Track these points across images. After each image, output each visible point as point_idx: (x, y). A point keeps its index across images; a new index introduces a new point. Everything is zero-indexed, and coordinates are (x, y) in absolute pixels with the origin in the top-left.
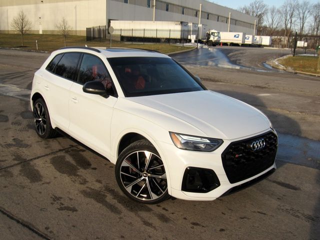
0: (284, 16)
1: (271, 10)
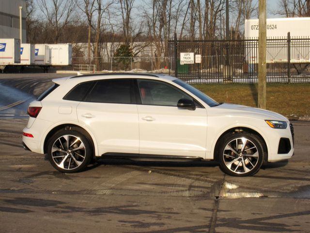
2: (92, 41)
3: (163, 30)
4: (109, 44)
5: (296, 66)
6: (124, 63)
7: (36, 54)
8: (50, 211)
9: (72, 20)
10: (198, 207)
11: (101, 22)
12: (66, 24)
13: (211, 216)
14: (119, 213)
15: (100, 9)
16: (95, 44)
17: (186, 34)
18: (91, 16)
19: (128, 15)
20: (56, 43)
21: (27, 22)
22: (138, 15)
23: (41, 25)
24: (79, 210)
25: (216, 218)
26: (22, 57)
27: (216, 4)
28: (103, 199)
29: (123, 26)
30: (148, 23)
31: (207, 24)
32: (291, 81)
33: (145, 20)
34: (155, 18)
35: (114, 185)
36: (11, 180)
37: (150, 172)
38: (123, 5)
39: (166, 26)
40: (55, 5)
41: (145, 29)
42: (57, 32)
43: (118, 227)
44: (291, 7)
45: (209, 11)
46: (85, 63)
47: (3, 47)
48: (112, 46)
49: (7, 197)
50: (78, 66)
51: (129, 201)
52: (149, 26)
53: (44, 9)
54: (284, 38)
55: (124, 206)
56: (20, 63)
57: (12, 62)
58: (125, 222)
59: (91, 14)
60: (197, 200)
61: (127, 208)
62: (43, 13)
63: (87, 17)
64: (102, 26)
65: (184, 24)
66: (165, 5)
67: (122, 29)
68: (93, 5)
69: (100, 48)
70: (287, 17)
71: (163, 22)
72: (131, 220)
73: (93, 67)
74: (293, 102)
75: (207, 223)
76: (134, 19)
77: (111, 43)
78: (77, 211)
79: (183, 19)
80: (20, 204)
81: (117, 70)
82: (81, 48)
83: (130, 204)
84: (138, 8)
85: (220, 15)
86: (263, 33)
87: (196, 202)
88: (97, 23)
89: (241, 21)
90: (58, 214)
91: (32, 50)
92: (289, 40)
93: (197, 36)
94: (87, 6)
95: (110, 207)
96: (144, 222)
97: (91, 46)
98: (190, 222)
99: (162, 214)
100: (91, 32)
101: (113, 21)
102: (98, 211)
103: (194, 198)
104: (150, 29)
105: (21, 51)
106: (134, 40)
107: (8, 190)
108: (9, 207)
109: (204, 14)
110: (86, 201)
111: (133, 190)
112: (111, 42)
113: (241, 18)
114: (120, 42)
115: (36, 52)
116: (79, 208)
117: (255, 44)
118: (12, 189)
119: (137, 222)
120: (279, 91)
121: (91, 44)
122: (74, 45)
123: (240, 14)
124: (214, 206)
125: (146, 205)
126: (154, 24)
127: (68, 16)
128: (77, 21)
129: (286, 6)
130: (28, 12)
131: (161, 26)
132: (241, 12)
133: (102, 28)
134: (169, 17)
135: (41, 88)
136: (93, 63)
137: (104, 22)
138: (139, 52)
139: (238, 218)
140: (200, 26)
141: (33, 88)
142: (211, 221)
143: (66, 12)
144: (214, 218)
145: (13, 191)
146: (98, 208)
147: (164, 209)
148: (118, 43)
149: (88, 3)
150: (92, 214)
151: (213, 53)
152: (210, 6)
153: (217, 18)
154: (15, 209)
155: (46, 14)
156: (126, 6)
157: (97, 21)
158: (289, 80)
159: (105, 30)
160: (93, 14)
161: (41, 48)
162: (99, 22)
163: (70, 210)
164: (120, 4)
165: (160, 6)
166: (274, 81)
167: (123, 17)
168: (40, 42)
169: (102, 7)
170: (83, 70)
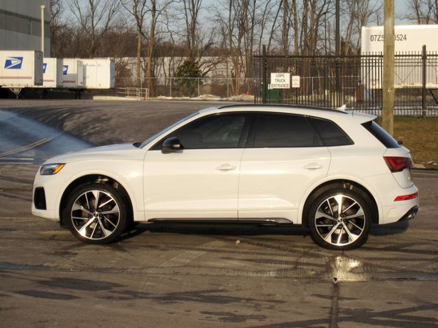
2: (143, 55)
3: (243, 40)
4: (167, 59)
5: (434, 92)
6: (188, 86)
7: (65, 73)
8: (104, 298)
9: (114, 25)
10: (311, 293)
11: (156, 28)
12: (106, 30)
13: (330, 306)
14: (200, 301)
15: (154, 10)
16: (146, 58)
17: (276, 46)
18: (142, 20)
19: (194, 19)
20: (92, 58)
21: (51, 27)
22: (208, 19)
23: (71, 31)
24: (144, 296)
25: (338, 309)
26: (45, 76)
27: (319, 4)
28: (175, 280)
29: (187, 34)
30: (223, 30)
31: (305, 31)
32: (427, 114)
33: (218, 25)
34: (231, 23)
35: (188, 261)
36: (44, 253)
37: (239, 242)
38: (187, 4)
39: (248, 35)
40: (92, 4)
41: (218, 39)
42: (93, 42)
43: (202, 321)
44: (424, 9)
45: (309, 14)
46: (132, 86)
47: (19, 62)
48: (170, 62)
49: (40, 277)
50: (124, 91)
51: (213, 284)
52: (223, 34)
53: (75, 9)
54: (417, 54)
55: (207, 291)
56: (42, 84)
57: (30, 83)
58: (210, 313)
59: (142, 17)
60: (309, 283)
61: (211, 294)
62: (73, 15)
63: (136, 22)
64: (157, 33)
65: (273, 31)
66: (246, 4)
67: (186, 39)
68: (144, 5)
69: (154, 65)
70: (419, 23)
71: (243, 29)
72: (219, 311)
73: (144, 91)
74: (430, 143)
75: (326, 316)
76: (202, 24)
77: (170, 58)
78: (141, 298)
79: (272, 24)
80: (60, 286)
81: (179, 96)
82: (127, 64)
83: (214, 287)
84: (208, 9)
85: (325, 20)
86: (389, 47)
87: (307, 285)
88: (150, 30)
89: (353, 28)
90: (114, 302)
91: (59, 66)
92: (424, 56)
93: (292, 49)
94: (136, 6)
95: (187, 292)
96: (236, 313)
97: (141, 62)
98: (301, 314)
99: (260, 302)
100: (141, 42)
101: (172, 27)
102: (170, 298)
103: (304, 281)
104: (225, 39)
105: (44, 67)
106: (202, 54)
107: (40, 267)
108: (44, 290)
109: (301, 18)
110: (152, 284)
111: (217, 268)
112: (169, 56)
113: (354, 25)
114: (182, 56)
115: (65, 69)
116: (142, 293)
117: (377, 61)
118: (46, 265)
119: (228, 314)
120: (410, 128)
121: (142, 59)
122: (117, 60)
123: (352, 18)
124: (333, 292)
125: (237, 290)
126: (231, 31)
127: (109, 19)
128: (122, 27)
129: (417, 7)
130: (52, 14)
131: (241, 35)
132: (354, 16)
133: (157, 36)
134: (253, 21)
135: (74, 121)
136: (145, 85)
137: (160, 27)
138: (209, 70)
139: (368, 309)
140: (295, 35)
141: (63, 120)
142: (331, 313)
143: (107, 13)
144: (334, 308)
145: (48, 268)
146: (171, 294)
147: (263, 295)
148: (180, 58)
149: (138, 1)
150: (162, 301)
151: (314, 73)
152: (310, 6)
153: (319, 24)
154: (52, 294)
155: (79, 16)
156: (191, 6)
157: (151, 26)
158: (424, 113)
159: (161, 39)
160: (144, 17)
161: (71, 64)
162: (153, 28)
163: (131, 296)
164: (182, 3)
165: (239, 5)
166: (403, 114)
167: (187, 21)
168: (70, 56)
169: (157, 7)
170: (130, 95)
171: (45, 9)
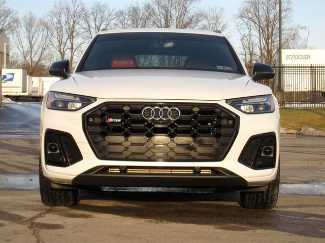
0: (55, 33)
1: (25, 19)
12: (39, 61)
15: (72, 48)
18: (64, 54)
40: (31, 44)
47: (12, 76)
53: (20, 47)
56: (26, 92)
62: (18, 51)
63: (60, 55)
94: (60, 45)
127: (42, 54)
155: (22, 51)
162: (71, 60)
169: (74, 46)
171: (6, 45)
